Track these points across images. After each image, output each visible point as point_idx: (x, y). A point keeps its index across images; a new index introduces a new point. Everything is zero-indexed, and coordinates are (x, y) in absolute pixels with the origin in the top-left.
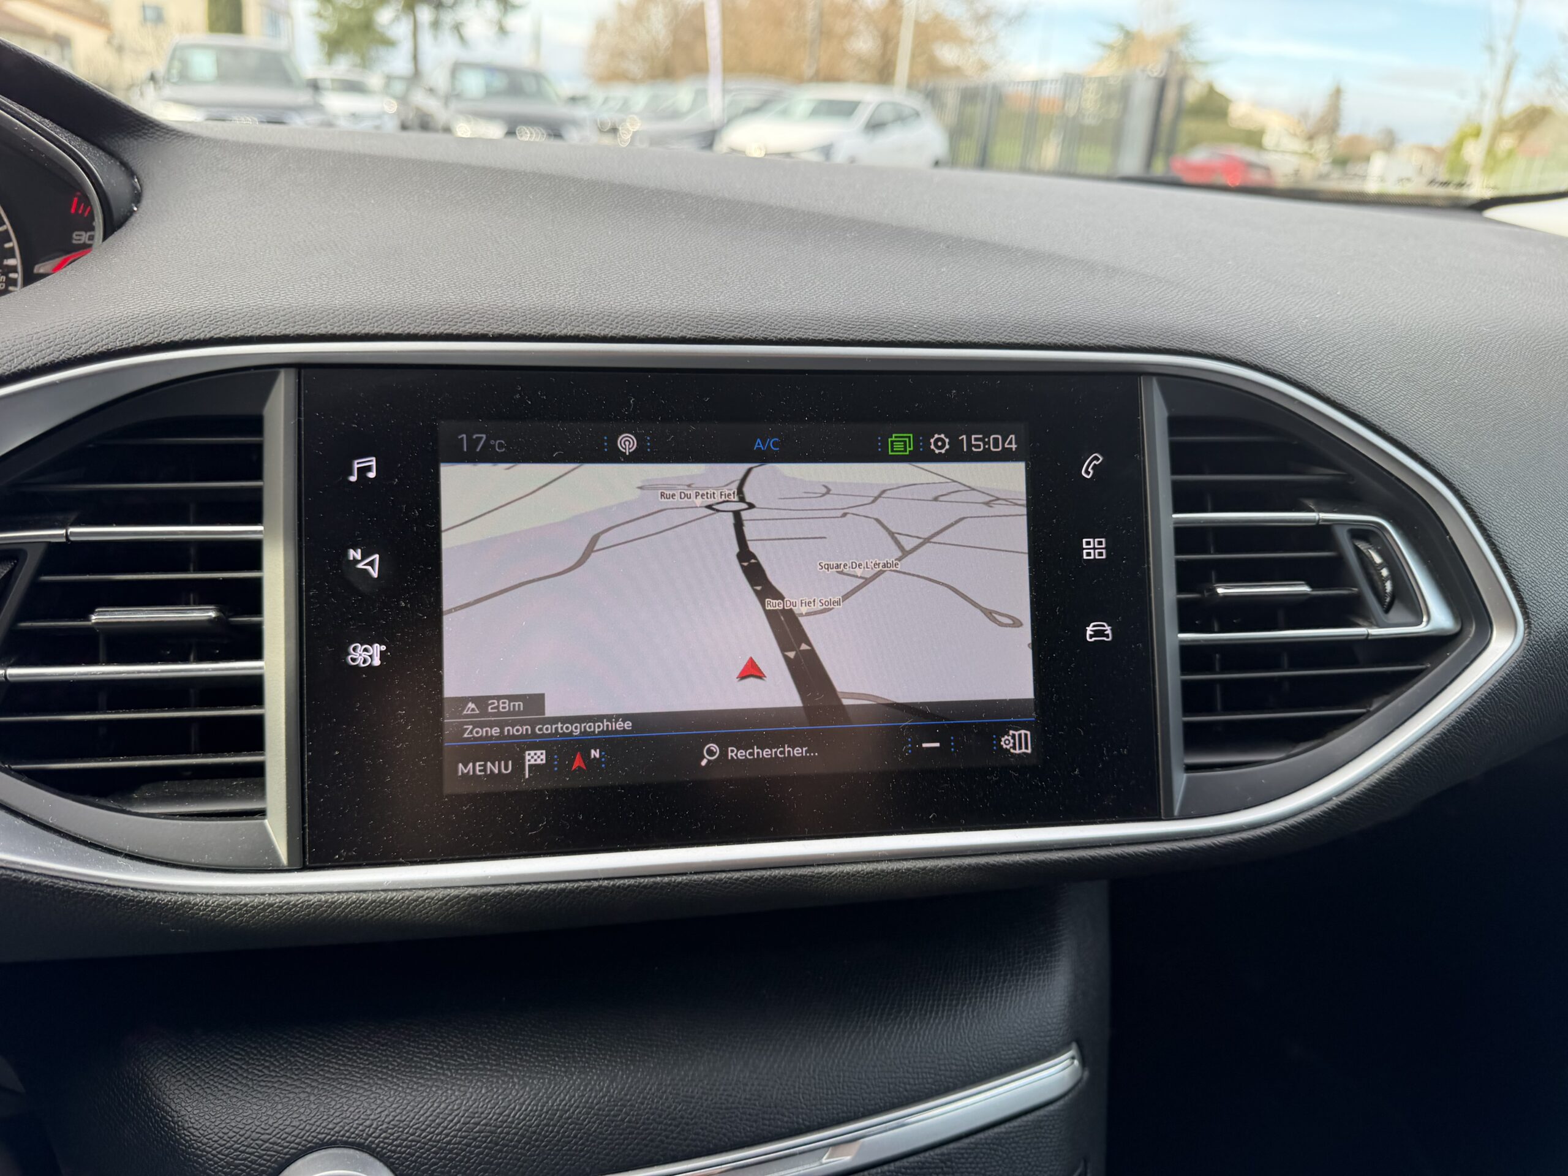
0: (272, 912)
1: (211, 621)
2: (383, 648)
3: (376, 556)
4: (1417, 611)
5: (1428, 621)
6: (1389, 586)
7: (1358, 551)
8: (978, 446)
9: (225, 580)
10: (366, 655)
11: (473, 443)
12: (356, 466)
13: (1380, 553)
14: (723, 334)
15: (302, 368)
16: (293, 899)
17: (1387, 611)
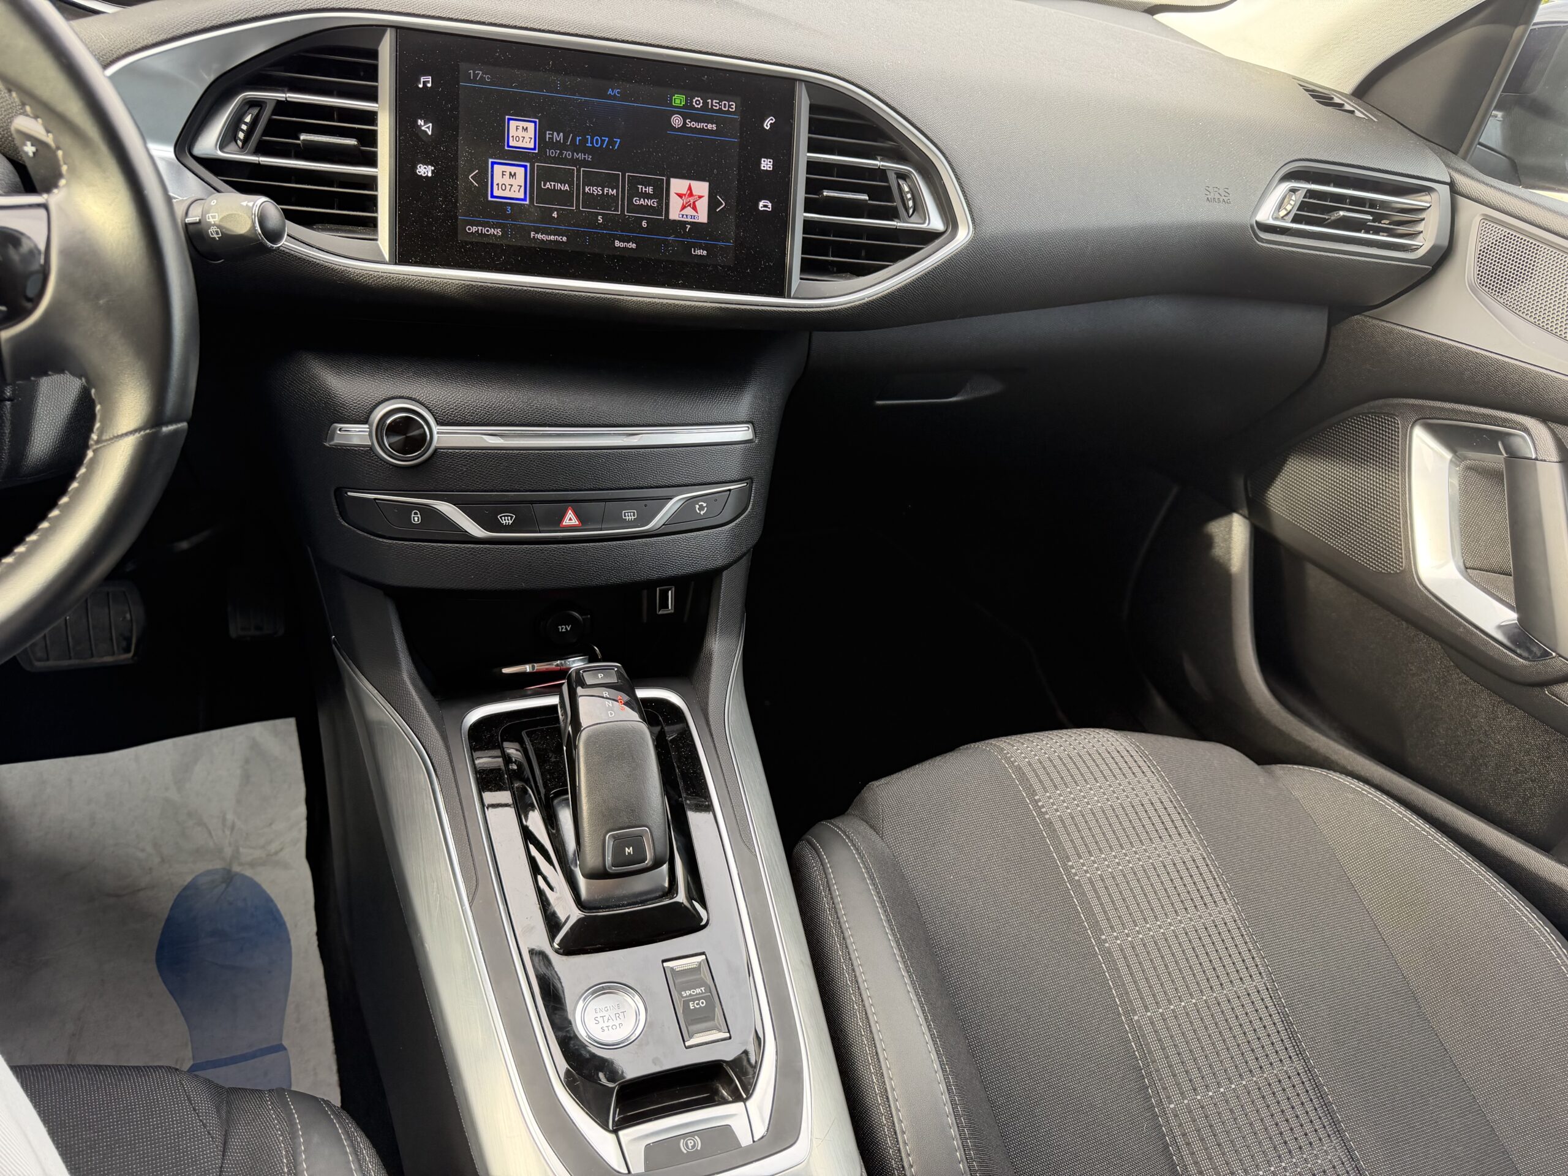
0: (382, 280)
1: (354, 145)
2: (433, 168)
3: (431, 124)
4: (925, 216)
5: (929, 224)
6: (911, 203)
7: (899, 185)
8: (716, 106)
9: (358, 129)
10: (425, 170)
11: (476, 75)
12: (422, 80)
13: (909, 187)
14: (596, 35)
15: (399, 29)
16: (392, 275)
17: (910, 217)
